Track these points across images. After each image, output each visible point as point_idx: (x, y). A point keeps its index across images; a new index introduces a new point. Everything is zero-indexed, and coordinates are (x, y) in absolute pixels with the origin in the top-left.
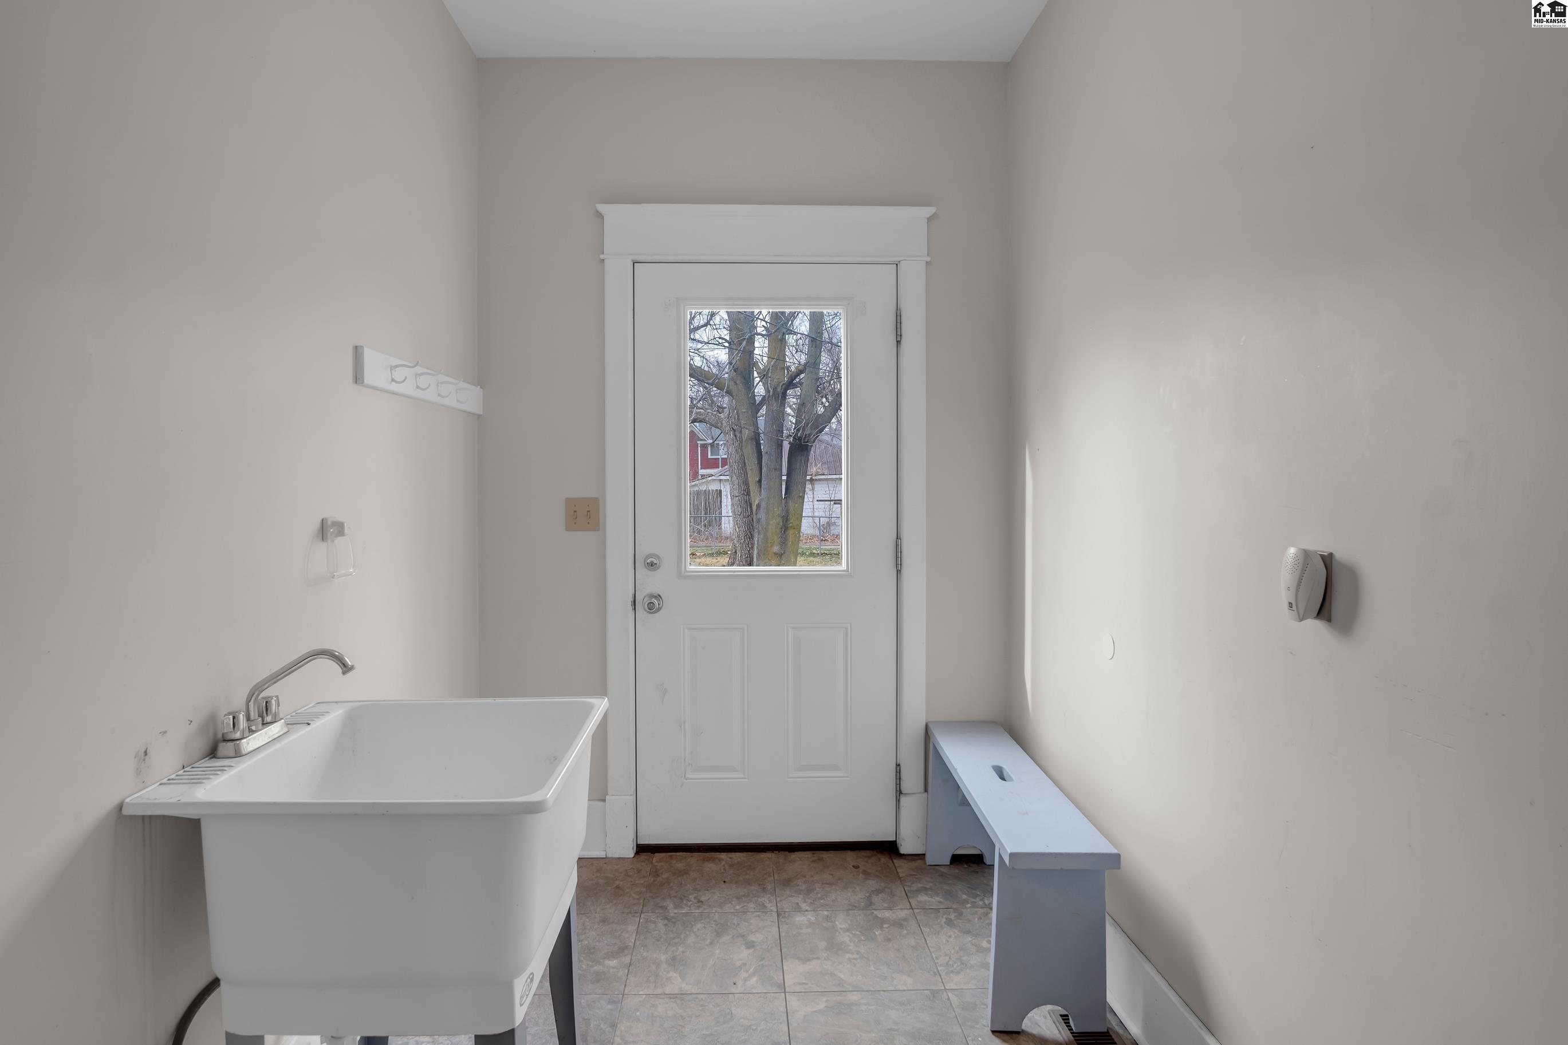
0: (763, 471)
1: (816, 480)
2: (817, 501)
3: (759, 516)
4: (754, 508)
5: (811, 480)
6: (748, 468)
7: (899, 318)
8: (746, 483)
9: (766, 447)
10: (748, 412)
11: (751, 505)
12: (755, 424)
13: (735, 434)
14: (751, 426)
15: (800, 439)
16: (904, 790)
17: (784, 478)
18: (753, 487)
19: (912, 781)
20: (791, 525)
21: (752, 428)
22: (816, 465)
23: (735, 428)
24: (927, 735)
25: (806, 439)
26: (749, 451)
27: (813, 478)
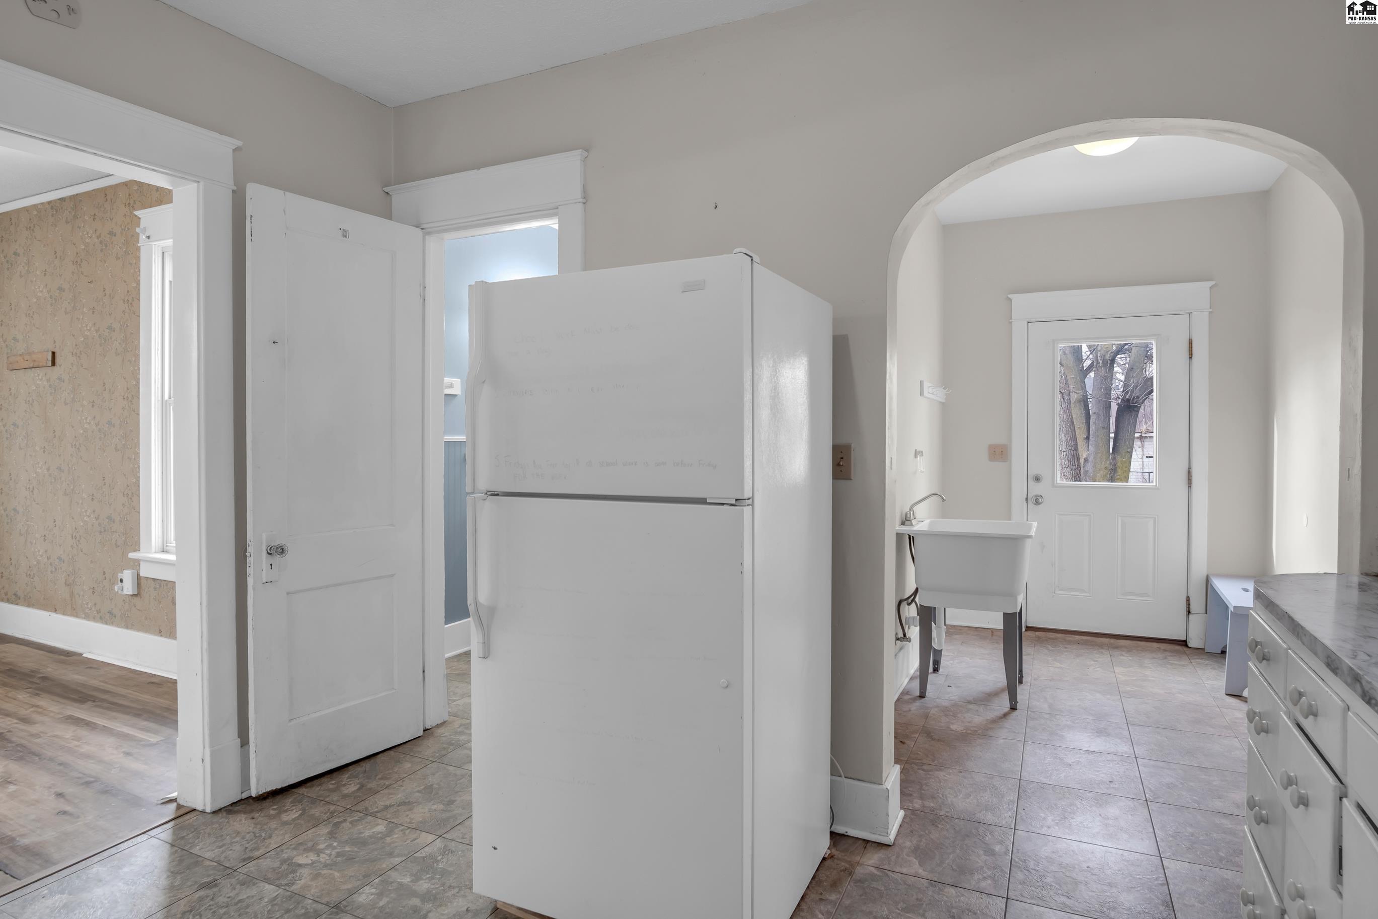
0: (1091, 429)
1: (1146, 437)
2: (1147, 457)
3: (1087, 468)
4: (1082, 461)
5: (1141, 438)
6: (1076, 426)
7: (1191, 345)
8: (1074, 439)
9: (1094, 408)
10: (1076, 378)
11: (1078, 459)
12: (1084, 388)
13: (1063, 396)
14: (1078, 390)
15: (1128, 400)
16: (1192, 611)
17: (1112, 435)
18: (1081, 443)
19: (1197, 605)
20: (1118, 477)
21: (1081, 392)
22: (1146, 423)
23: (1063, 392)
24: (1208, 580)
25: (1135, 400)
26: (1077, 413)
27: (1143, 435)
